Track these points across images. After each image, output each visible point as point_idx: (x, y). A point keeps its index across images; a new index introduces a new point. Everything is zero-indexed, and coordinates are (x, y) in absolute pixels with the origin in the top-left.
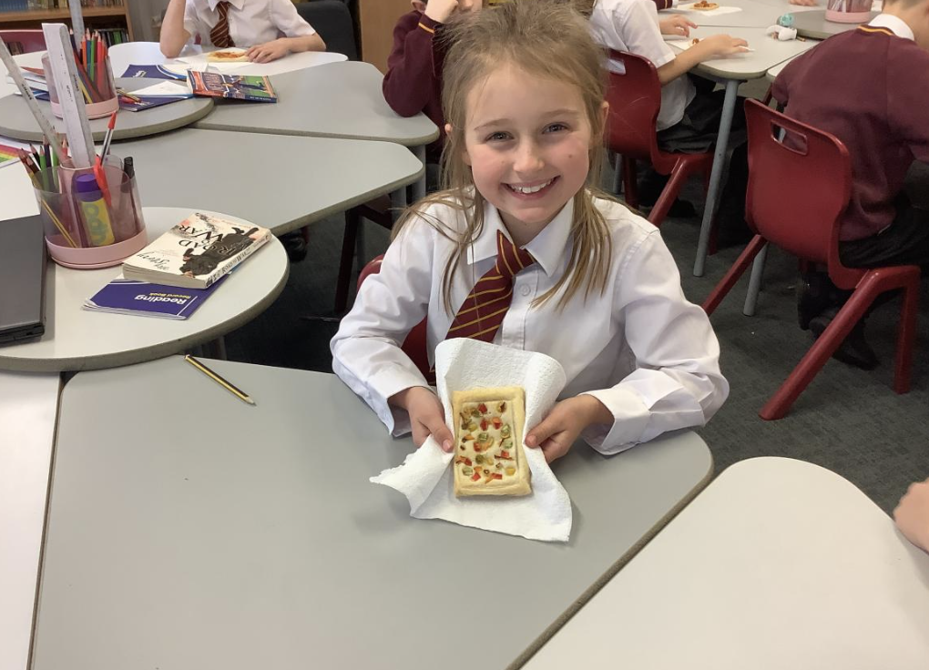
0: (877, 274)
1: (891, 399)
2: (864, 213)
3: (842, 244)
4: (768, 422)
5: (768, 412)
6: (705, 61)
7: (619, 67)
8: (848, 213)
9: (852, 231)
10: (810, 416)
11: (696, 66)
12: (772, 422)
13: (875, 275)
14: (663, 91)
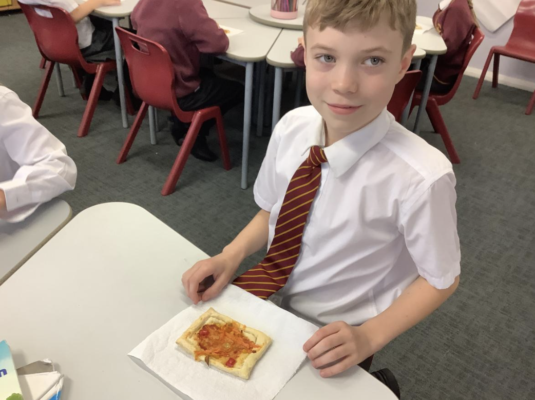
0: (200, 113)
1: (224, 174)
2: (184, 82)
3: (178, 100)
4: (165, 197)
5: (165, 191)
6: (97, 8)
7: (48, 15)
8: (176, 83)
9: (181, 92)
10: (186, 189)
11: (93, 11)
12: (168, 196)
13: (199, 113)
14: (77, 26)
